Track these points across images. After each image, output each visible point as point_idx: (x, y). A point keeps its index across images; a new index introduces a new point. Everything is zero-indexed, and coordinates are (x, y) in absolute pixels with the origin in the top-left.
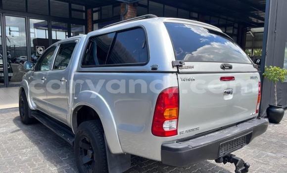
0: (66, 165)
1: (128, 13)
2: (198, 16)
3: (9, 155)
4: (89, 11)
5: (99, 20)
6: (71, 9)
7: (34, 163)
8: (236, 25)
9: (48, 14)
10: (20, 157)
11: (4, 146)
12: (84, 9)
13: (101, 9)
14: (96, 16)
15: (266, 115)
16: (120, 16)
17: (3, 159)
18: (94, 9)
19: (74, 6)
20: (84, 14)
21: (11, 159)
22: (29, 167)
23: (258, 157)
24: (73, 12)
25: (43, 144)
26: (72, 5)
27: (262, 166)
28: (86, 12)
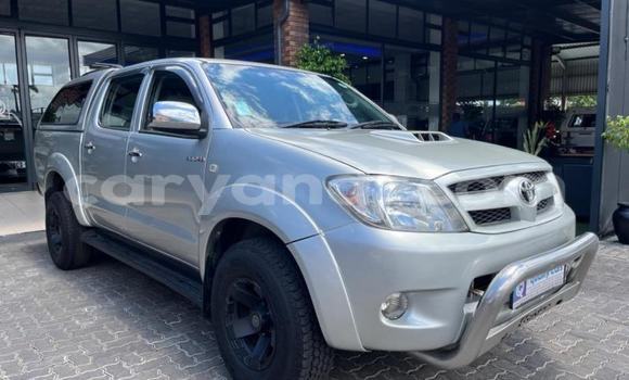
0: (179, 335)
1: (290, 18)
2: (443, 21)
3: (52, 318)
4: (204, 20)
5: (224, 39)
6: (164, 18)
7: (110, 332)
8: (528, 41)
9: (116, 29)
10: (77, 322)
11: (39, 302)
12: (193, 17)
13: (230, 14)
14: (219, 31)
15: (612, 228)
16: (272, 25)
17: (39, 327)
18: (215, 16)
19: (171, 10)
20: (193, 26)
21: (57, 327)
22: (99, 341)
23: (607, 311)
24: (168, 23)
25: (124, 295)
26: (167, 7)
27: (620, 328)
28: (196, 22)
